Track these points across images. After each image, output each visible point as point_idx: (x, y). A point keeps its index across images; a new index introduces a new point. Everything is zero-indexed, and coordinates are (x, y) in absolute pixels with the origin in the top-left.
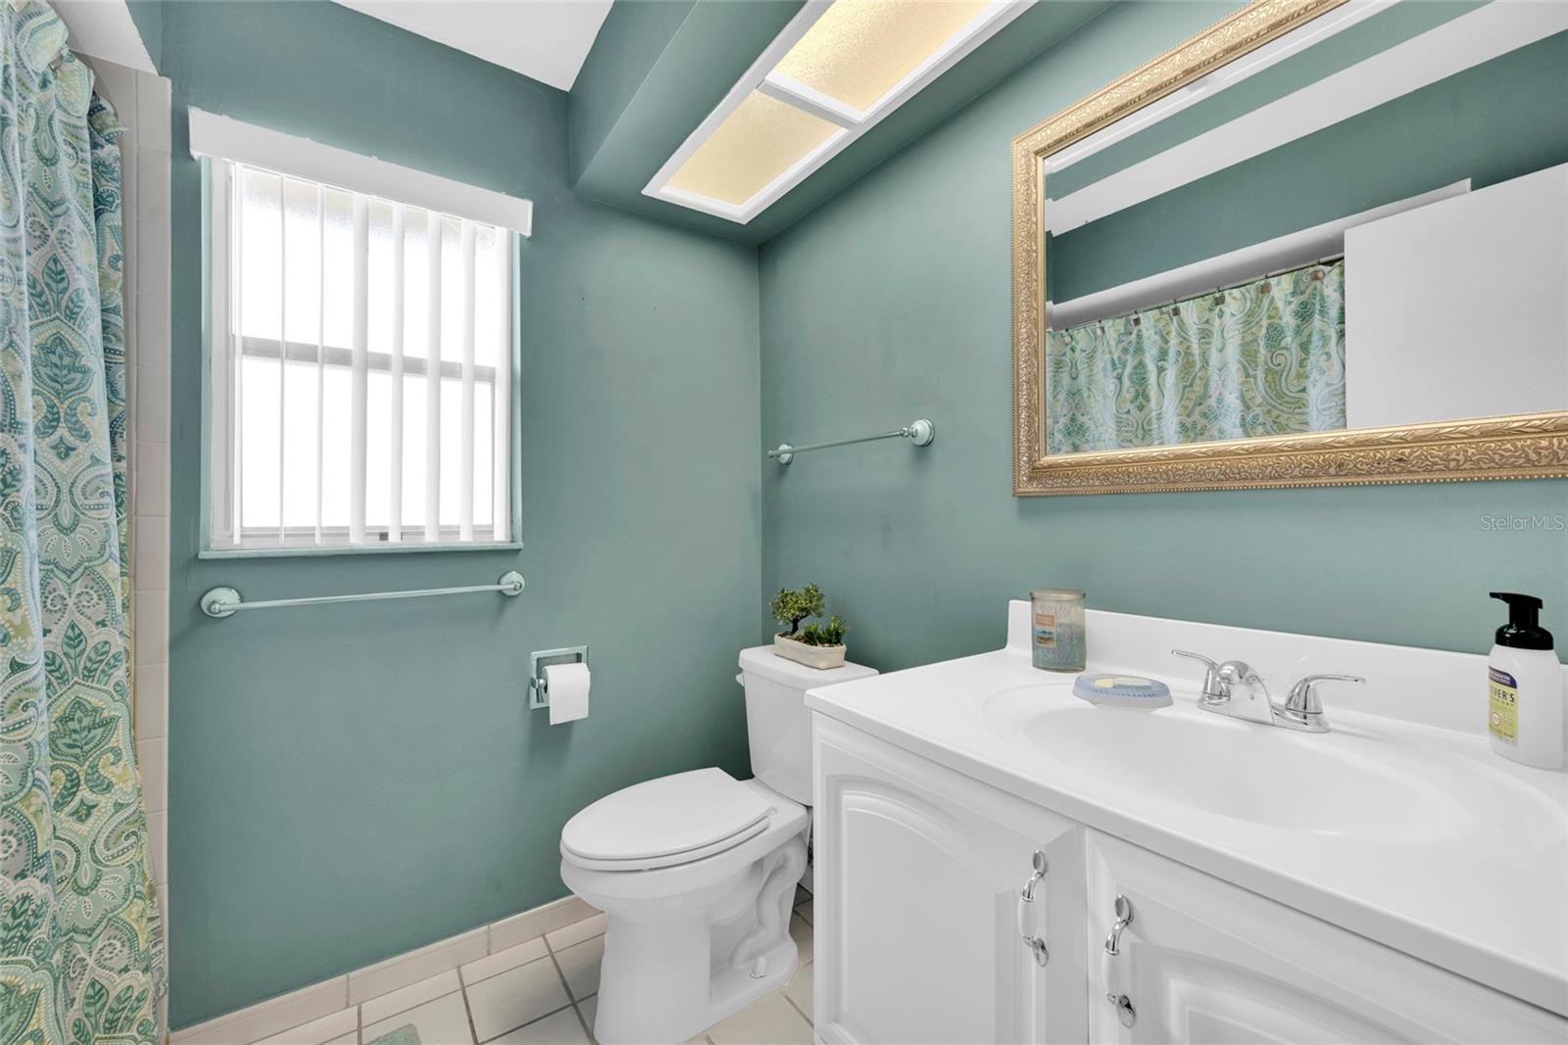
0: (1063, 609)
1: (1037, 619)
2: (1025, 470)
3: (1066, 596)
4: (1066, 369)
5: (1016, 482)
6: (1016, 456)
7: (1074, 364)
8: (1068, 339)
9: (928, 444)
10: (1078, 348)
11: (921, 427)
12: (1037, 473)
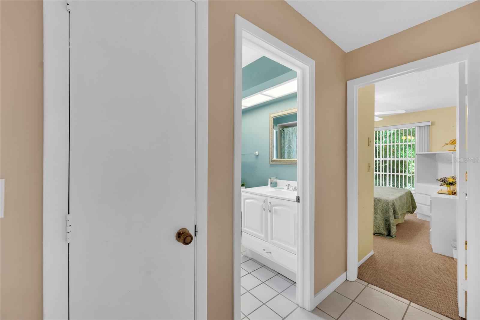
0: (274, 180)
1: (271, 181)
2: (271, 161)
3: (274, 178)
4: (288, 135)
5: (270, 162)
6: (270, 159)
7: (289, 134)
8: (288, 130)
9: (258, 155)
10: (290, 131)
11: (257, 153)
12: (272, 161)
